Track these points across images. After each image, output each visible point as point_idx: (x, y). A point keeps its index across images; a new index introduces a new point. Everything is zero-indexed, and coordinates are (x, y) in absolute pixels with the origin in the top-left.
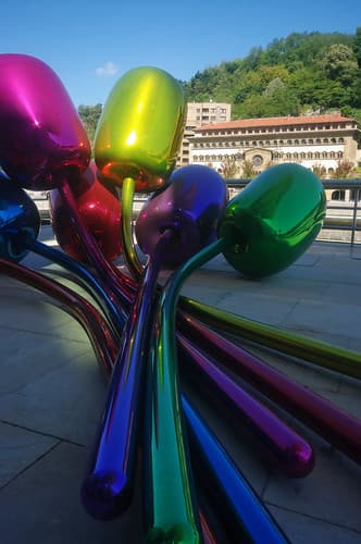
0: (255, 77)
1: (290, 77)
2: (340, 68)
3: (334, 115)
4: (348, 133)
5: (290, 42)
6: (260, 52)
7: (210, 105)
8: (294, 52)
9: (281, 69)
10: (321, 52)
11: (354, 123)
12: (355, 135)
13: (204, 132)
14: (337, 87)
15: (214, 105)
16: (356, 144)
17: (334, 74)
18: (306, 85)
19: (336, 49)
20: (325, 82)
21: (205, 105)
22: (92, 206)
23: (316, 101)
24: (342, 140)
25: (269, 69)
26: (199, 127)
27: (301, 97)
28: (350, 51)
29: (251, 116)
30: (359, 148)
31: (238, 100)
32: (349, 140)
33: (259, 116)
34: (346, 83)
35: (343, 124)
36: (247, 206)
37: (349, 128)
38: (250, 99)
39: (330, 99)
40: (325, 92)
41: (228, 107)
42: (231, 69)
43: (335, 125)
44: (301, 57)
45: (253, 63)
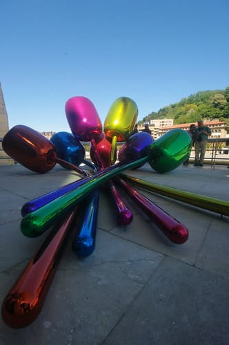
0: (183, 109)
1: (197, 108)
2: (219, 103)
3: (217, 121)
4: (223, 128)
5: (198, 95)
6: (185, 99)
7: (165, 120)
8: (199, 99)
9: (194, 105)
10: (211, 97)
11: (225, 124)
12: (226, 128)
13: (162, 130)
14: (218, 110)
15: (167, 120)
16: (226, 132)
17: (216, 106)
18: (204, 111)
19: (216, 96)
20: (212, 109)
21: (163, 120)
22: (103, 147)
23: (209, 116)
24: (220, 131)
25: (188, 106)
26: (161, 128)
27: (202, 115)
28: (223, 97)
29: (181, 123)
30: (228, 133)
31: (176, 118)
32: (223, 130)
33: (185, 123)
34: (221, 109)
35: (220, 125)
36: (158, 145)
37: (223, 126)
38: (181, 117)
39: (214, 115)
40: (213, 112)
41: (172, 120)
42: (173, 107)
43: (217, 125)
44: (202, 100)
45: (182, 104)
